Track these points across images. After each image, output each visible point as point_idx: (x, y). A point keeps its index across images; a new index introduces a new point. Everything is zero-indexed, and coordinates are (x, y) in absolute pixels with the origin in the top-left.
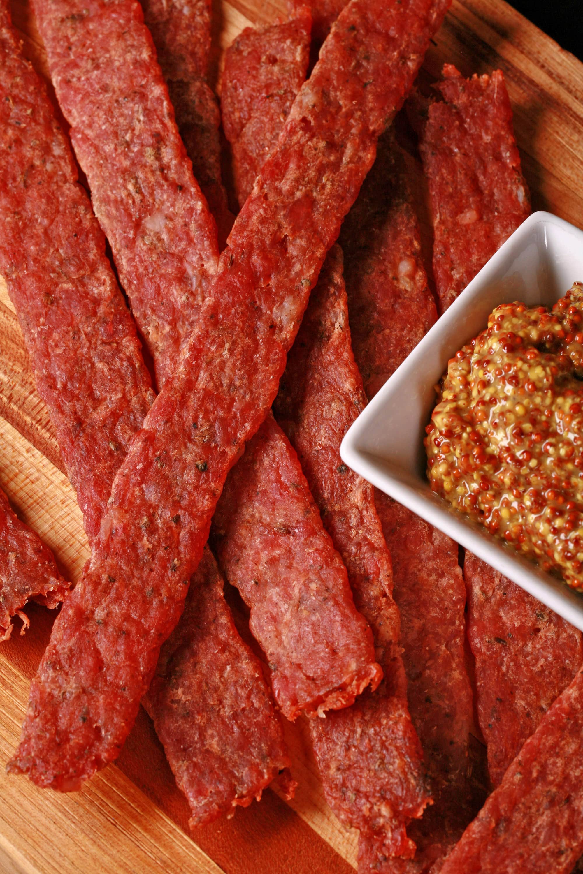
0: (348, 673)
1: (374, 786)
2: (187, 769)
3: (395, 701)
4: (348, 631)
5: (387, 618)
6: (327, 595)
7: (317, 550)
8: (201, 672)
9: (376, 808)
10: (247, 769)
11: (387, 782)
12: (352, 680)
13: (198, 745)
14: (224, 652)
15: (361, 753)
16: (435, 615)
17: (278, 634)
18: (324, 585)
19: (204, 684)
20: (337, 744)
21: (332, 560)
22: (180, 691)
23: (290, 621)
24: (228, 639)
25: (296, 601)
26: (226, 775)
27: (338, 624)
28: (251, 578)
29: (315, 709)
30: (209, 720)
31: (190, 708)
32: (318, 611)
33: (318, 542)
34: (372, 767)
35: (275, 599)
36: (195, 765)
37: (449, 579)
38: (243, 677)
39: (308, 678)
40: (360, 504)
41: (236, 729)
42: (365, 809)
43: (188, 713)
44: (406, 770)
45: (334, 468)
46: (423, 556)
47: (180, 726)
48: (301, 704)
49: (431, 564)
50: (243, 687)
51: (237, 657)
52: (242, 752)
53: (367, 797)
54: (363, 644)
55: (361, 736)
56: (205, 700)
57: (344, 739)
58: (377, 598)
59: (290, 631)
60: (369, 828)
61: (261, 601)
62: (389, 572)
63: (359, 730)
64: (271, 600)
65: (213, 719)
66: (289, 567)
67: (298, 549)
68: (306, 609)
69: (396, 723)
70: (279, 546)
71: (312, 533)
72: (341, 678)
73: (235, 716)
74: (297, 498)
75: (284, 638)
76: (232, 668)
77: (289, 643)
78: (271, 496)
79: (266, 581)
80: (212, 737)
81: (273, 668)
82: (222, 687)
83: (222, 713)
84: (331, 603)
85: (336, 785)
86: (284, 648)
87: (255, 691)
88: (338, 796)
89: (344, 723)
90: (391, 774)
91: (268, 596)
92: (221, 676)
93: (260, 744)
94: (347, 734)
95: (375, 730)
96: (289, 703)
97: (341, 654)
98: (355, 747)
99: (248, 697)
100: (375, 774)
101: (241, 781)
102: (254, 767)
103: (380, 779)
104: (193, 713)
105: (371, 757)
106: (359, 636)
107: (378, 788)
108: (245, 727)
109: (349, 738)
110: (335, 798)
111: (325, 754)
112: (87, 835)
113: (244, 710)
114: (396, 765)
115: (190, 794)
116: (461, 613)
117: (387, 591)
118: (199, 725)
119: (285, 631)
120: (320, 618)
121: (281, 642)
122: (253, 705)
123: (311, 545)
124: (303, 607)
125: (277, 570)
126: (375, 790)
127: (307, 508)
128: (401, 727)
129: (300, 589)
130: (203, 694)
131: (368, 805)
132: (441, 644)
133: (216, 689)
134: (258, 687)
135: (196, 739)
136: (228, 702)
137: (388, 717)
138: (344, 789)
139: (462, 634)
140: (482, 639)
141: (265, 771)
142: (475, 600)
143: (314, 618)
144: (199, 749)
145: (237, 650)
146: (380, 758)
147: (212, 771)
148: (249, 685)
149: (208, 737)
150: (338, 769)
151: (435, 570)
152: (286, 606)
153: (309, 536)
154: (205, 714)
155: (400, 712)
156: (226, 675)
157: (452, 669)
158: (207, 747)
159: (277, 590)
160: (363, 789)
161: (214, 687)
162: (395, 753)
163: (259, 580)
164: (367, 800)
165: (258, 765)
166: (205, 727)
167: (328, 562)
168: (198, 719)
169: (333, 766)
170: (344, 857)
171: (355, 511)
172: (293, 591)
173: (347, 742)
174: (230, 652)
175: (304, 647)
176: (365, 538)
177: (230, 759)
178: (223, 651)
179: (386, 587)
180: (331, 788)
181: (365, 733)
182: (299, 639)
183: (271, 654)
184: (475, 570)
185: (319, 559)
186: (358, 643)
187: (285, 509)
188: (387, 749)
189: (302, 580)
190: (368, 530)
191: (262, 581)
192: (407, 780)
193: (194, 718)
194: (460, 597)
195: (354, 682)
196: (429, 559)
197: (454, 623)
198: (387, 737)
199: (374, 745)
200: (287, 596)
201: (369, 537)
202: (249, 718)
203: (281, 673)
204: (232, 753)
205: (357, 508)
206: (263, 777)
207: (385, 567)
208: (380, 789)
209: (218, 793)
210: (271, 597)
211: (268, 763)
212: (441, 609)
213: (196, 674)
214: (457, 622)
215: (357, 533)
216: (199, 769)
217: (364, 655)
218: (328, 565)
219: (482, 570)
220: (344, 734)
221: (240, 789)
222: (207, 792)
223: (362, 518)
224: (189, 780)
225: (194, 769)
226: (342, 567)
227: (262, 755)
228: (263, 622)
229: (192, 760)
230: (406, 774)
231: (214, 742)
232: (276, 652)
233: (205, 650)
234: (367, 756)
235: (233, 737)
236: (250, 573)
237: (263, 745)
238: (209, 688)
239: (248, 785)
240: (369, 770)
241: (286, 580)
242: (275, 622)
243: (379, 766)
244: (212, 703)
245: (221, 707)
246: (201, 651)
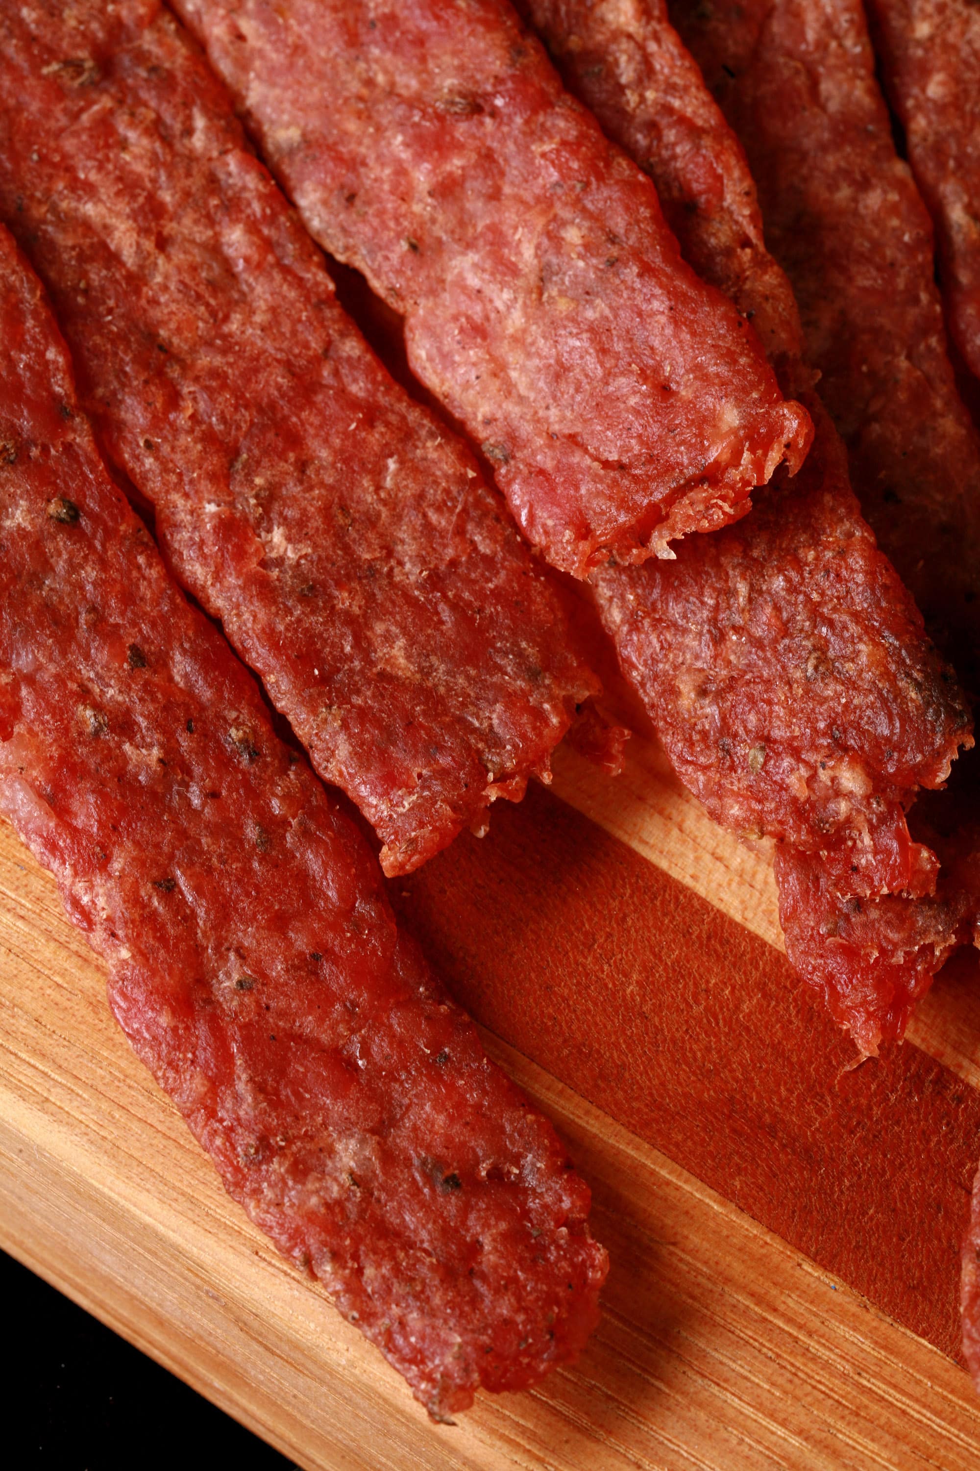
0: (719, 436)
1: (811, 721)
2: (345, 726)
3: (828, 499)
4: (693, 334)
5: (766, 298)
6: (615, 251)
7: (564, 143)
8: (322, 484)
9: (824, 776)
10: (499, 707)
11: (846, 706)
12: (737, 453)
13: (357, 664)
14: (372, 427)
15: (758, 644)
16: (867, 283)
17: (499, 369)
18: (602, 228)
19: (335, 510)
20: (685, 631)
21: (608, 165)
22: (277, 536)
23: (525, 331)
24: (374, 395)
25: (533, 279)
26: (449, 728)
27: (663, 319)
28: (399, 236)
29: (644, 541)
30: (370, 598)
31: (315, 575)
32: (597, 295)
33: (562, 124)
34: (798, 674)
35: (473, 281)
36: (363, 714)
38: (436, 483)
39: (608, 464)
40: (633, 27)
41: (446, 614)
42: (796, 783)
43: (312, 588)
44: (893, 667)
46: (808, 143)
47: (299, 621)
48: (602, 531)
49: (831, 161)
50: (439, 509)
51: (407, 434)
52: (476, 667)
53: (796, 753)
54: (743, 360)
55: (750, 600)
56: (347, 549)
57: (705, 614)
58: (728, 252)
59: (529, 355)
60: (811, 831)
61: (433, 293)
62: (746, 185)
63: (743, 588)
64: (461, 285)
65: (380, 597)
66: (495, 196)
67: (511, 147)
68: (562, 293)
69: (842, 554)
70: (459, 147)
71: (542, 103)
72: (704, 450)
73: (435, 581)
74: (485, 22)
75: (514, 374)
76: (402, 462)
77: (532, 386)
78: (411, 25)
79: (439, 241)
80: (389, 639)
81: (498, 454)
82: (385, 513)
83: (398, 578)
84: (631, 272)
85: (704, 734)
86: (522, 400)
87: (474, 513)
88: (713, 760)
89: (699, 573)
90: (851, 684)
91: (449, 277)
92: (378, 488)
93: (516, 644)
94: (711, 602)
95: (788, 580)
96: (568, 534)
97: (685, 393)
98: (736, 629)
99: (460, 531)
100: (807, 692)
101: (493, 741)
102: (512, 700)
103: (824, 700)
104: (325, 586)
105: (788, 649)
106: (727, 343)
107: (822, 725)
108: (469, 604)
109: (716, 608)
110: (705, 768)
111: (655, 661)
112: (63, 945)
113: (454, 563)
114: (863, 659)
115: (364, 791)
116: (929, 272)
117: (751, 232)
118: (347, 613)
119: (513, 357)
120: (607, 312)
121: (509, 390)
122: (475, 549)
123: (546, 132)
124: (553, 291)
125: (462, 209)
126: (815, 730)
127: (514, 43)
128: (857, 561)
129: (538, 247)
130: (339, 536)
131: (804, 772)
132: (896, 355)
133: (372, 521)
134: (478, 502)
135: (348, 649)
136: (408, 549)
137: (815, 543)
138: (728, 741)
141: (547, 706)
142: (958, 239)
143: (590, 314)
144: (362, 671)
145: (404, 418)
146: (815, 648)
147: (410, 725)
148: (454, 500)
149: (377, 642)
150: (702, 692)
151: (846, 173)
152: (507, 295)
153: (535, 112)
154: (355, 585)
155: (847, 525)
156: (389, 483)
157: (935, 415)
158: (381, 665)
159: (473, 257)
160: (777, 734)
161: (366, 513)
162: (854, 629)
163: (420, 239)
164: (799, 759)
165: (525, 695)
166: (365, 615)
167: (598, 172)
168: (344, 600)
169: (686, 687)
170: (738, 918)
171: (625, 44)
172: (519, 253)
173: (713, 621)
174: (387, 424)
175: (578, 390)
176: (668, 110)
177: (449, 689)
178: (369, 422)
179: (745, 222)
180: (691, 744)
181: (760, 592)
182: (560, 371)
183: (488, 422)
184: (942, 165)
185: (575, 165)
186: (730, 358)
187: (455, 53)
188: (831, 624)
189: (540, 223)
190: (671, 88)
191: (428, 240)
192: (898, 694)
193: (331, 597)
194: (921, 233)
196: (824, 148)
197: (916, 301)
198: (823, 594)
199: (792, 619)
200: (505, 270)
201: (676, 103)
202: (475, 582)
203: (529, 465)
204: (448, 672)
205: (630, 36)
206: (545, 721)
207: (736, 173)
208: (829, 726)
209: (443, 774)
210: (461, 277)
211: (548, 687)
212: (879, 269)
213: (311, 488)
214: (924, 297)
215: (642, 99)
216: (378, 723)
217: (754, 386)
218: (600, 178)
219: (960, 165)
220: (703, 603)
221: (495, 759)
222: (410, 776)
223: (647, 61)
224: (354, 754)
225: (362, 724)
226: (641, 178)
227: (529, 669)
228: (450, 343)
229: (350, 702)
230: (892, 678)
231: (395, 652)
232: (499, 415)
233: (321, 427)
234: (775, 650)
235: (443, 634)
236: (392, 224)
237: (524, 645)
238: (354, 520)
239: (515, 746)
240: (789, 683)
241: (494, 229)
242: (484, 337)
243: (816, 668)
244: (368, 556)
245: (393, 562)
246: (312, 431)
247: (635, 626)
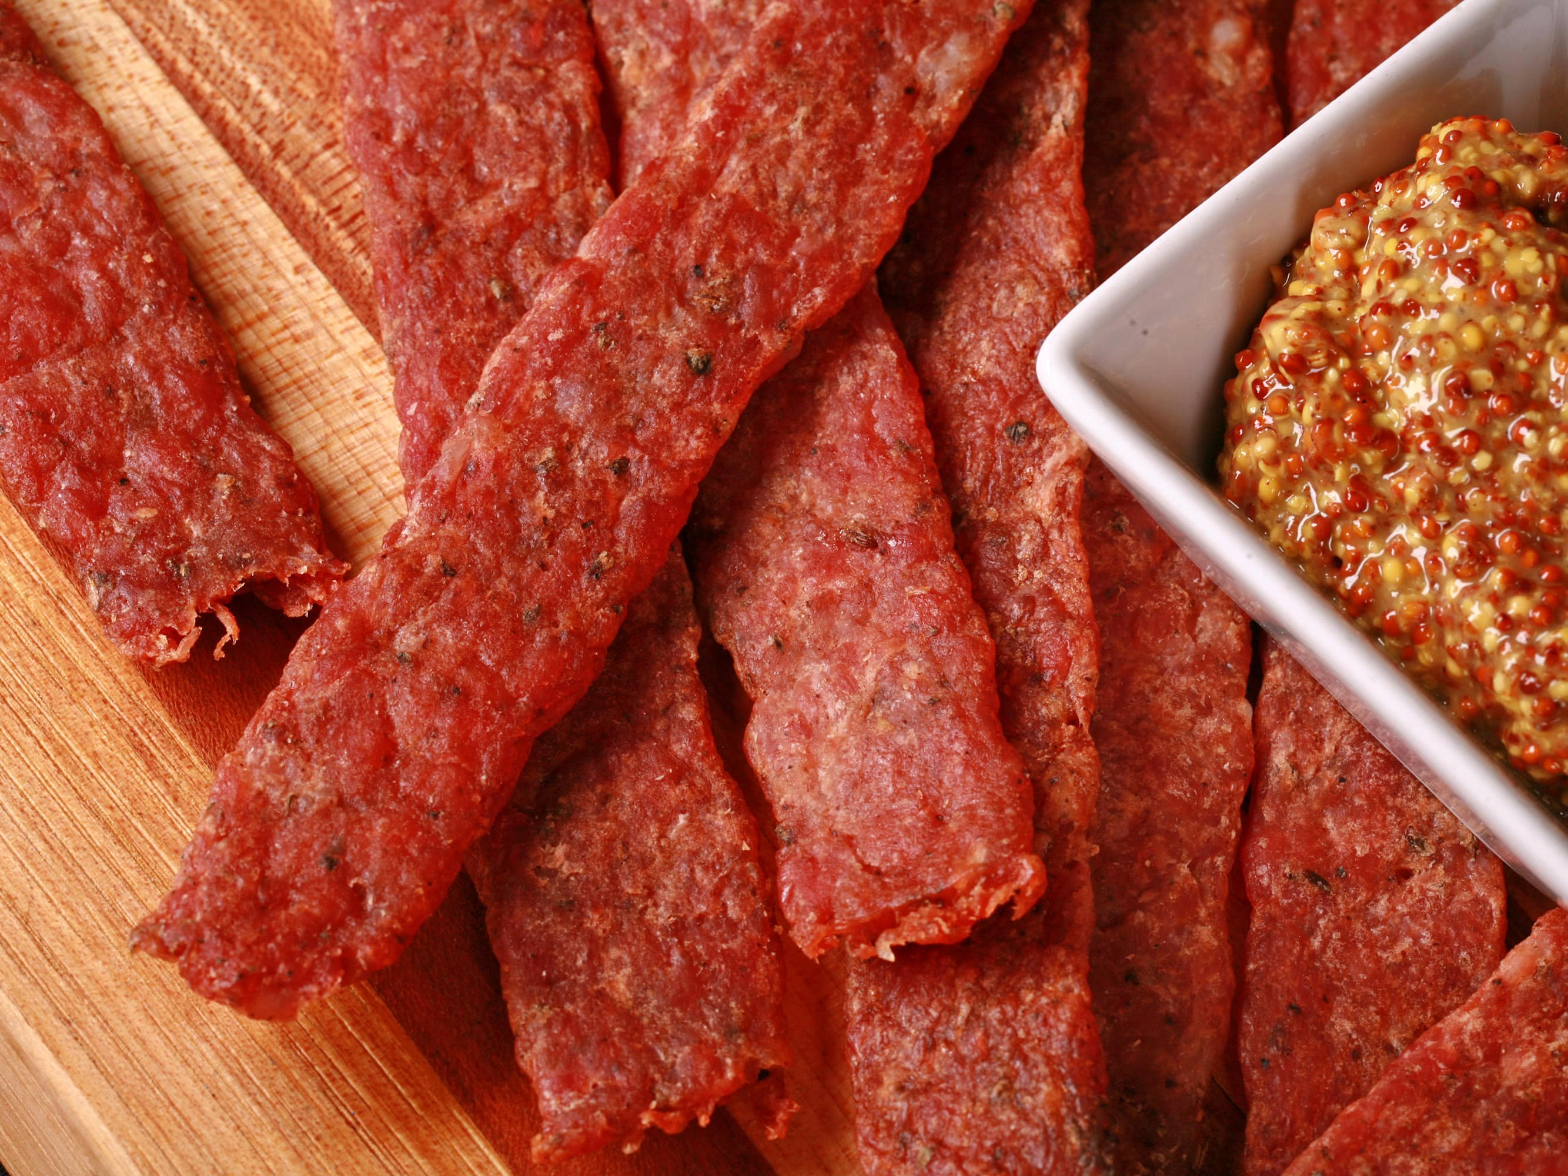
0: (965, 868)
1: (981, 1138)
2: (549, 1025)
3: (1062, 955)
4: (978, 779)
5: (1072, 771)
6: (940, 693)
7: (932, 592)
8: (616, 818)
10: (687, 1049)
11: (1014, 1132)
12: (971, 885)
13: (582, 978)
14: (678, 783)
15: (960, 1060)
16: (1177, 792)
17: (811, 765)
18: (937, 671)
19: (618, 845)
20: (905, 1033)
21: (963, 621)
22: (560, 850)
23: (843, 739)
24: (690, 757)
25: (866, 697)
26: (637, 1053)
27: (957, 759)
28: (769, 632)
29: (873, 942)
30: (617, 926)
31: (578, 892)
32: (912, 725)
33: (938, 576)
34: (983, 1095)
35: (817, 686)
36: (568, 1020)
37: (1221, 722)
38: (713, 846)
39: (867, 868)
40: (1045, 515)
41: (676, 957)
43: (570, 903)
44: (1064, 1111)
45: (999, 426)
46: (1170, 661)
47: (547, 926)
48: (840, 923)
49: (1184, 682)
50: (707, 868)
51: (706, 799)
52: (683, 1010)
53: (958, 1161)
54: (1009, 811)
55: (967, 1021)
56: (614, 880)
57: (927, 1023)
58: (1054, 724)
59: (840, 761)
61: (781, 687)
62: (1092, 671)
63: (964, 1009)
64: (806, 686)
65: (626, 927)
66: (862, 621)
67: (889, 584)
68: (885, 716)
69: (1055, 1004)
70: (846, 571)
71: (929, 555)
72: (946, 876)
73: (679, 929)
74: (905, 474)
75: (822, 773)
76: (691, 820)
77: (833, 787)
78: (845, 460)
79: (802, 645)
80: (618, 964)
81: (785, 837)
82: (659, 859)
83: (648, 916)
84: (946, 713)
85: (890, 1124)
86: (820, 796)
87: (735, 882)
88: (889, 1149)
89: (932, 987)
90: (1024, 1115)
91: (799, 678)
92: (662, 836)
93: (726, 1001)
94: (935, 1014)
95: (1003, 1013)
96: (811, 917)
97: (953, 826)
98: (948, 1044)
99: (717, 892)
100: (987, 1111)
101: (669, 1075)
102: (702, 1048)
103: (996, 1123)
104: (582, 905)
105: (984, 1072)
106: (1002, 794)
107: (988, 1143)
108: (698, 956)
109: (937, 1021)
110: (881, 1154)
111: (873, 1052)
113: (701, 918)
114: (1041, 1097)
115: (545, 1083)
117: (1081, 713)
118: (591, 932)
119: (827, 760)
120: (916, 742)
121: (813, 784)
122: (724, 911)
123: (922, 579)
124: (879, 712)
125: (831, 625)
126: (981, 1145)
127: (923, 498)
128: (1065, 1013)
129: (880, 672)
130: (611, 867)
132: (1180, 860)
133: (645, 862)
134: (743, 873)
135: (580, 963)
136: (667, 894)
137: (1038, 988)
138: (907, 1135)
139: (1231, 850)
140: (1276, 869)
141: (729, 1061)
142: (1273, 780)
143: (901, 740)
144: (584, 986)
145: (709, 785)
146: (1006, 1077)
147: (605, 1040)
148: (722, 864)
149: (608, 964)
150: (900, 1088)
151: (1192, 695)
152: (839, 705)
153: (919, 560)
154: (609, 911)
155: (1070, 981)
156: (673, 834)
157: (1196, 921)
158: (602, 985)
159: (825, 667)
160: (953, 1140)
161: (642, 855)
162: (1043, 1069)
163: (786, 639)
164: (959, 1167)
165: (715, 1045)
166: (605, 939)
167: (952, 624)
168: (593, 921)
169: (889, 1081)
171: (1032, 526)
172: (863, 674)
173: (931, 1031)
174: (692, 785)
175: (867, 800)
176: (1048, 590)
177: (652, 1021)
178: (676, 779)
179: (1077, 703)
180: (877, 1130)
181: (978, 1017)
182: (859, 781)
183: (786, 807)
184: (1282, 715)
185: (935, 612)
186: (999, 806)
187: (871, 493)
188: (1025, 1059)
189: (888, 653)
190: (1057, 573)
191: (793, 642)
192: (1061, 1134)
193: (583, 915)
194: (1241, 766)
195: (977, 889)
196: (1182, 669)
197: (1217, 821)
198: (1028, 1033)
199: (995, 1047)
200: (846, 682)
201: (1057, 587)
202: (712, 939)
203: (804, 851)
204: (658, 1008)
205: (1039, 521)
206: (721, 1073)
207: (1085, 660)
208: (994, 1147)
209: (613, 1090)
210: (808, 681)
211: (738, 1046)
213: (604, 819)
214: (1225, 821)
215: (1030, 575)
216: (576, 1031)
217: (1007, 834)
218: (953, 629)
219: (1298, 720)
220: (928, 1013)
221: (665, 1091)
222: (586, 1084)
223: (1045, 545)
224: (547, 1051)
225: (564, 1028)
226: (986, 638)
227: (728, 1026)
228: (778, 732)
229: (562, 1008)
230: (1059, 1120)
231: (619, 977)
232: (797, 804)
233: (635, 771)
234: (973, 1069)
235: (665, 974)
236: (767, 620)
237: (733, 1004)
238: (630, 856)
239: (684, 1085)
240: (974, 1101)
241: (850, 648)
242: (808, 736)
243: (1000, 1093)
244: (630, 891)
245: (650, 902)
246: (625, 771)
247: (867, 1018)
